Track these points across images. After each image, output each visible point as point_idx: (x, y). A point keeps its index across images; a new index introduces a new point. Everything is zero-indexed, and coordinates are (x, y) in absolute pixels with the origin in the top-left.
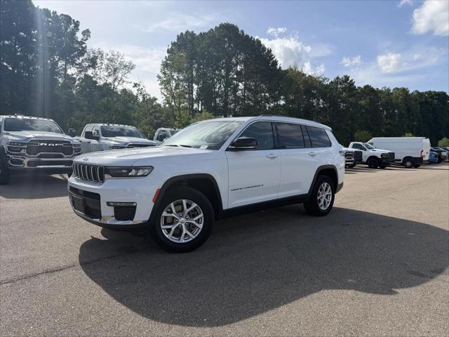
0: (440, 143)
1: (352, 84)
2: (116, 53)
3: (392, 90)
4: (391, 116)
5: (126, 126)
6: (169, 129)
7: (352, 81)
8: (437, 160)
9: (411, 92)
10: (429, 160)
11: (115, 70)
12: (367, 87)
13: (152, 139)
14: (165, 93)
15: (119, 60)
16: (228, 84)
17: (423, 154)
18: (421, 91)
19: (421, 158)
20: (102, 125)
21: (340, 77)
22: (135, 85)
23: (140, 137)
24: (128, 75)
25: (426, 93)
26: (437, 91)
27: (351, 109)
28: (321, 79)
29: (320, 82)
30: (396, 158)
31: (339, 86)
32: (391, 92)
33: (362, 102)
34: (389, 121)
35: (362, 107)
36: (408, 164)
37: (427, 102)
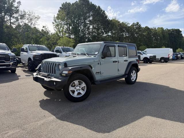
0: (177, 51)
1: (140, 26)
2: (31, 11)
3: (157, 28)
4: (156, 39)
5: (41, 45)
6: (61, 47)
7: (140, 24)
8: (176, 59)
9: (164, 29)
10: (172, 59)
11: (31, 20)
12: (146, 27)
13: (54, 52)
14: (56, 30)
15: (33, 14)
16: (85, 26)
17: (169, 56)
18: (169, 29)
19: (169, 58)
20: (29, 45)
21: (135, 23)
22: (44, 27)
23: (48, 51)
24: (37, 21)
25: (171, 30)
26: (176, 29)
27: (140, 37)
28: (126, 24)
29: (126, 25)
30: (156, 58)
31: (134, 27)
32: (156, 29)
33: (145, 34)
34: (155, 41)
35: (144, 36)
36: (163, 61)
37: (172, 34)
